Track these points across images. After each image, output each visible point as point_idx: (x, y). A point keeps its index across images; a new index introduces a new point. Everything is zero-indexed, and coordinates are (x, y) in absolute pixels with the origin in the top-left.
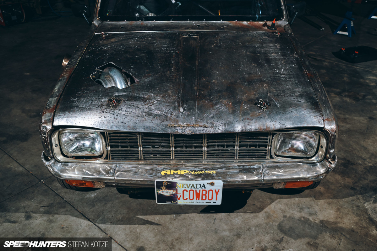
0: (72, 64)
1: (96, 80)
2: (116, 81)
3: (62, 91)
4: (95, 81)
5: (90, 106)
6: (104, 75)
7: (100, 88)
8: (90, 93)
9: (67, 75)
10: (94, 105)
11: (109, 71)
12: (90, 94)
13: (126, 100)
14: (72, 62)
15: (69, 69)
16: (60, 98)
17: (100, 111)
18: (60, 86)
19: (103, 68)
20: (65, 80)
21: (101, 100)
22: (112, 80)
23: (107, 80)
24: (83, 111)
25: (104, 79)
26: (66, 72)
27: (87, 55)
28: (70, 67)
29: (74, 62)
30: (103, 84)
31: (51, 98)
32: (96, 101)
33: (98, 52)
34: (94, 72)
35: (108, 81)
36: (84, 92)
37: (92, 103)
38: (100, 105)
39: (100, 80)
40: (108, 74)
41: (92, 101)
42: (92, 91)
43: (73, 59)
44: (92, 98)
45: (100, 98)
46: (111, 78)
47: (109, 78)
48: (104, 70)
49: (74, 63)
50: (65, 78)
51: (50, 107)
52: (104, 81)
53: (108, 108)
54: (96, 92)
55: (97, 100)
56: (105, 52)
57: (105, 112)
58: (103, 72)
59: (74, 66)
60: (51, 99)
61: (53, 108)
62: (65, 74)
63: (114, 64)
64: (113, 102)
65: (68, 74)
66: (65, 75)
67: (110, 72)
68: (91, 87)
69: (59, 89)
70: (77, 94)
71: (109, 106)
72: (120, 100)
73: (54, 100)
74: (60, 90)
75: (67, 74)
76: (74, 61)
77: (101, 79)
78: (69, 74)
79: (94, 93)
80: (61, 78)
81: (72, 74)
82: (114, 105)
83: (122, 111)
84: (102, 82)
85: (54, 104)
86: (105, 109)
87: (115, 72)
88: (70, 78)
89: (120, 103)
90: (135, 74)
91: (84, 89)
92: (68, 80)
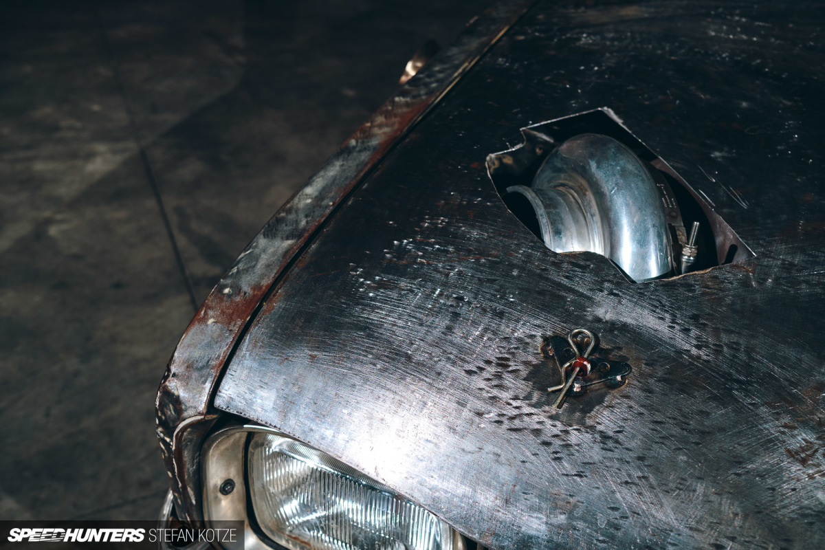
0: (427, 85)
1: (509, 189)
2: (620, 228)
3: (328, 211)
4: (502, 189)
5: (437, 351)
6: (559, 170)
7: (519, 246)
8: (459, 262)
9: (386, 130)
10: (461, 349)
11: (592, 156)
12: (453, 268)
13: (660, 374)
14: (429, 76)
15: (407, 105)
16: (303, 249)
17: (480, 405)
18: (334, 178)
19: (562, 133)
20: (364, 156)
21: (506, 329)
22: (595, 209)
23: (569, 204)
24: (385, 370)
25: (552, 194)
26: (388, 115)
27: (502, 56)
28: (414, 97)
29: (441, 76)
30: (544, 221)
31: (266, 236)
32: (475, 323)
33: (553, 53)
34: (513, 146)
35: (571, 210)
36: (432, 245)
37: (449, 329)
38: (488, 362)
39: (530, 195)
40: (584, 172)
41: (456, 316)
42: (469, 252)
43: (442, 62)
44: (460, 299)
45: (501, 315)
46: (590, 196)
47: (582, 192)
48: (564, 146)
49: (437, 81)
50: (374, 142)
51: (237, 290)
52: (550, 205)
53: (535, 399)
54: (493, 265)
55: (486, 320)
56: (589, 56)
57: (507, 424)
58: (556, 155)
59: (431, 93)
60: (262, 242)
61: (248, 302)
62: (380, 126)
63: (619, 121)
64: (572, 368)
65: (393, 125)
66: (376, 130)
67: (593, 165)
68: (473, 227)
69: (319, 198)
70: (391, 246)
71: (543, 389)
72: (621, 366)
73: (274, 254)
74: (325, 203)
75: (387, 125)
76: (440, 72)
77: (539, 193)
78: (396, 127)
79: (477, 267)
80: (353, 142)
81: (410, 131)
82: (577, 387)
83: (616, 454)
84: (541, 212)
85: (262, 277)
86: (516, 398)
87: (624, 174)
88: (393, 144)
89: (617, 385)
90: (732, 204)
91: (434, 231)
92: (379, 157)
